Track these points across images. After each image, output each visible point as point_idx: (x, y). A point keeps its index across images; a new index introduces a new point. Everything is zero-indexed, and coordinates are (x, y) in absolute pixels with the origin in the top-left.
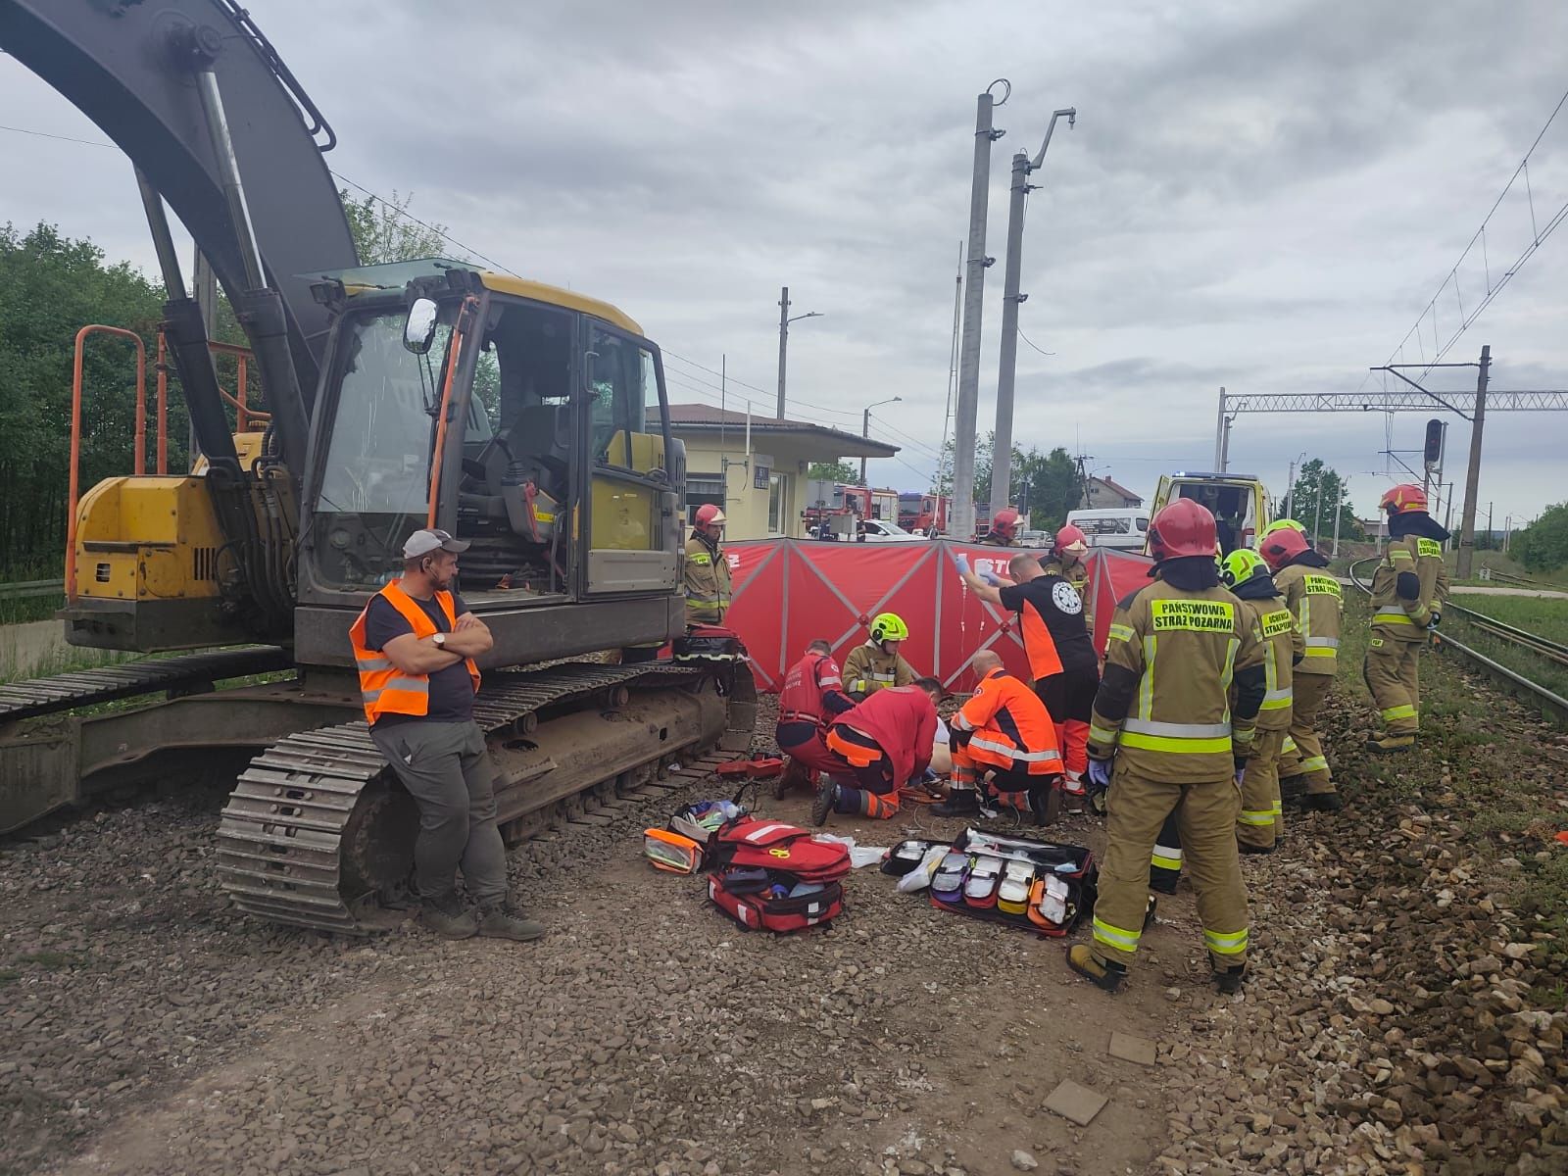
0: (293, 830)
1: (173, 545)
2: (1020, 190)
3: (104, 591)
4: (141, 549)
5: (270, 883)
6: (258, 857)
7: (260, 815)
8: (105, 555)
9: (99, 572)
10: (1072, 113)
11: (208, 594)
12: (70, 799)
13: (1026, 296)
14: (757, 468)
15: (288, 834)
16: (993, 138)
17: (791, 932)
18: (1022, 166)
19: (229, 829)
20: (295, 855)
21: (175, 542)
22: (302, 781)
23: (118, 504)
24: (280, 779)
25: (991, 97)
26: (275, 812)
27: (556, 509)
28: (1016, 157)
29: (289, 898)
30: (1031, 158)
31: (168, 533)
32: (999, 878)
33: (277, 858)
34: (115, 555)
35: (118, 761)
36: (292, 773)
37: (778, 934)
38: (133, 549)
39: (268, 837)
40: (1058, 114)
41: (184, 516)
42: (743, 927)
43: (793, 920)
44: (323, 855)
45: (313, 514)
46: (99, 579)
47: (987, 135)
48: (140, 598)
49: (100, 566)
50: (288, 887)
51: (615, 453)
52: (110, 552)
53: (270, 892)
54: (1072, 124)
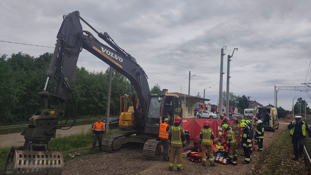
0: (151, 149)
2: (229, 61)
3: (124, 125)
5: (148, 154)
6: (147, 151)
7: (147, 147)
9: (123, 123)
10: (237, 49)
11: (133, 125)
12: (120, 147)
14: (186, 104)
16: (224, 55)
18: (229, 57)
19: (144, 149)
20: (151, 151)
21: (131, 120)
22: (151, 144)
23: (124, 115)
24: (149, 144)
26: (149, 147)
27: (170, 117)
28: (228, 55)
30: (231, 56)
32: (219, 159)
33: (149, 151)
36: (150, 144)
38: (128, 121)
39: (148, 149)
40: (235, 49)
41: (132, 117)
42: (193, 162)
43: (198, 161)
44: (154, 151)
45: (147, 118)
47: (223, 55)
48: (128, 126)
50: (150, 154)
51: (176, 110)
52: (125, 121)
54: (237, 50)
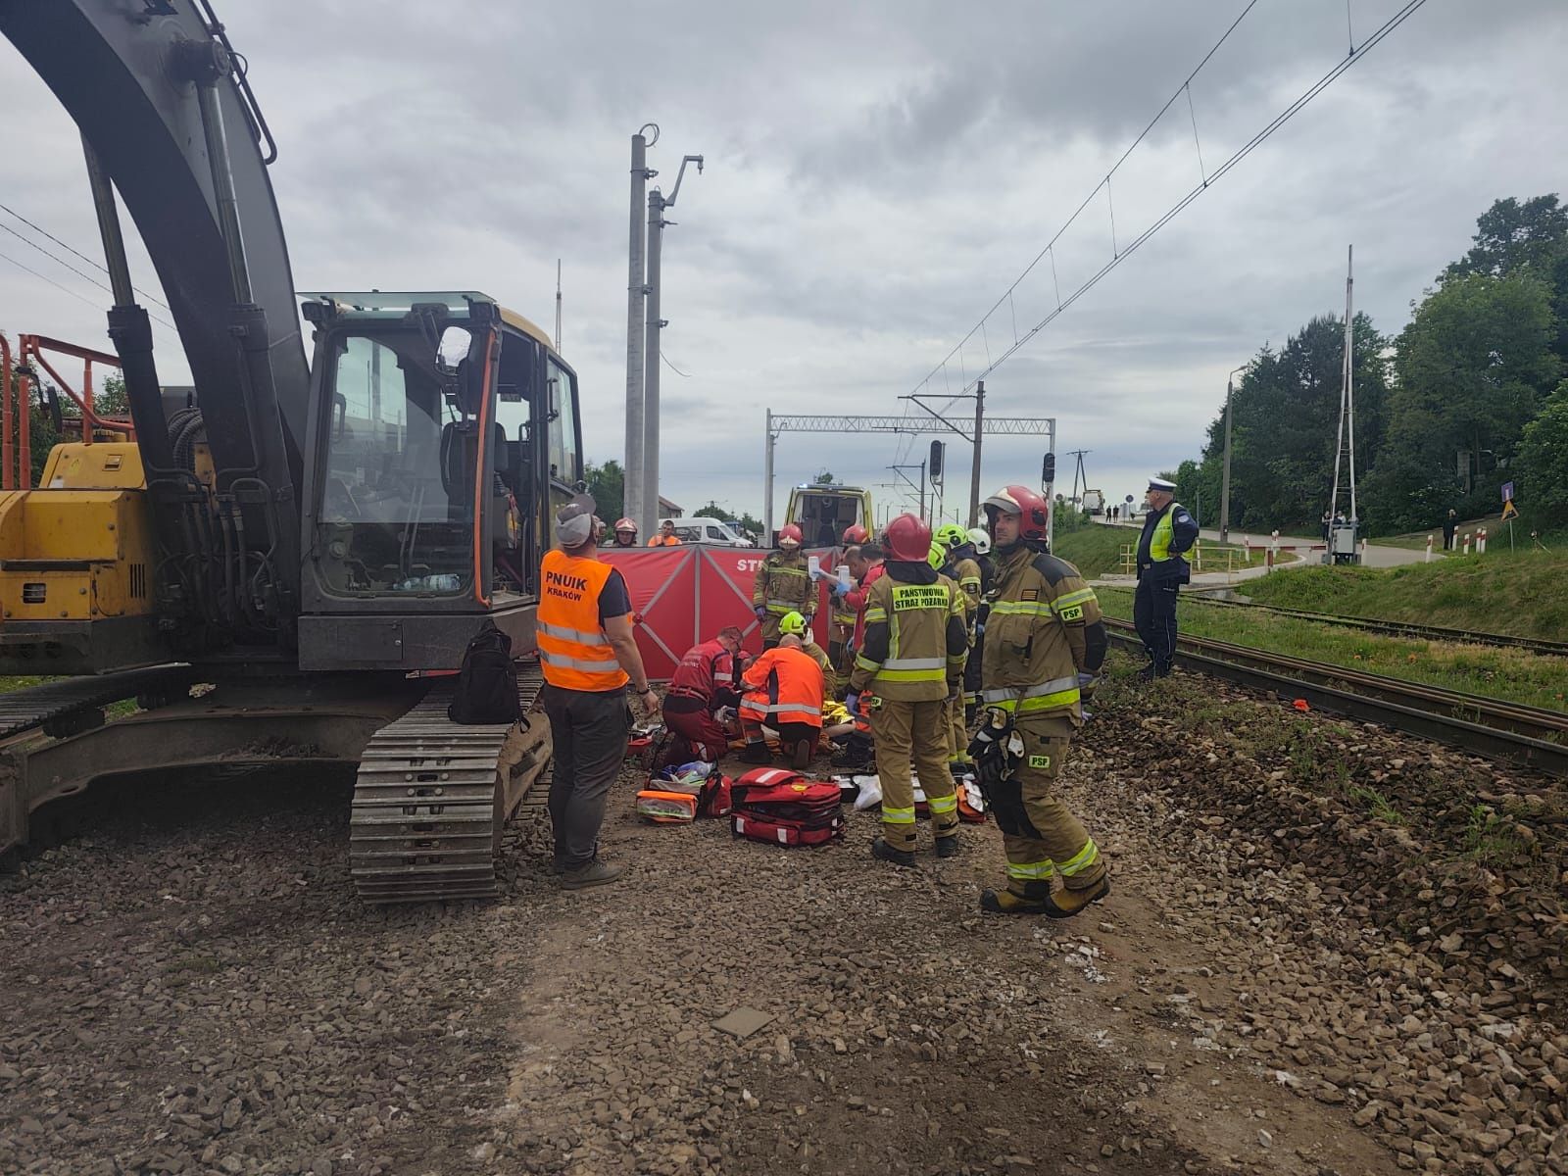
0: (436, 809)
1: (113, 561)
2: (657, 224)
3: (35, 612)
4: (93, 567)
5: (412, 861)
6: (402, 837)
7: (400, 799)
8: (38, 574)
9: (26, 593)
10: (700, 160)
11: (140, 611)
12: (17, 838)
13: (667, 322)
15: (432, 813)
16: (647, 177)
17: (822, 844)
18: (658, 203)
19: (358, 817)
20: (445, 830)
21: (116, 557)
23: (22, 519)
24: (406, 766)
25: (643, 138)
26: (413, 796)
28: (652, 193)
29: (435, 870)
30: (666, 195)
31: (108, 549)
33: (422, 835)
34: (51, 574)
35: (56, 794)
36: (413, 760)
37: (814, 846)
38: (83, 566)
39: (411, 818)
40: (688, 159)
41: (123, 531)
42: (786, 846)
45: (318, 525)
46: (26, 601)
47: (640, 174)
48: (94, 617)
49: (27, 586)
50: (433, 860)
52: (43, 571)
53: (412, 869)
54: (700, 169)
